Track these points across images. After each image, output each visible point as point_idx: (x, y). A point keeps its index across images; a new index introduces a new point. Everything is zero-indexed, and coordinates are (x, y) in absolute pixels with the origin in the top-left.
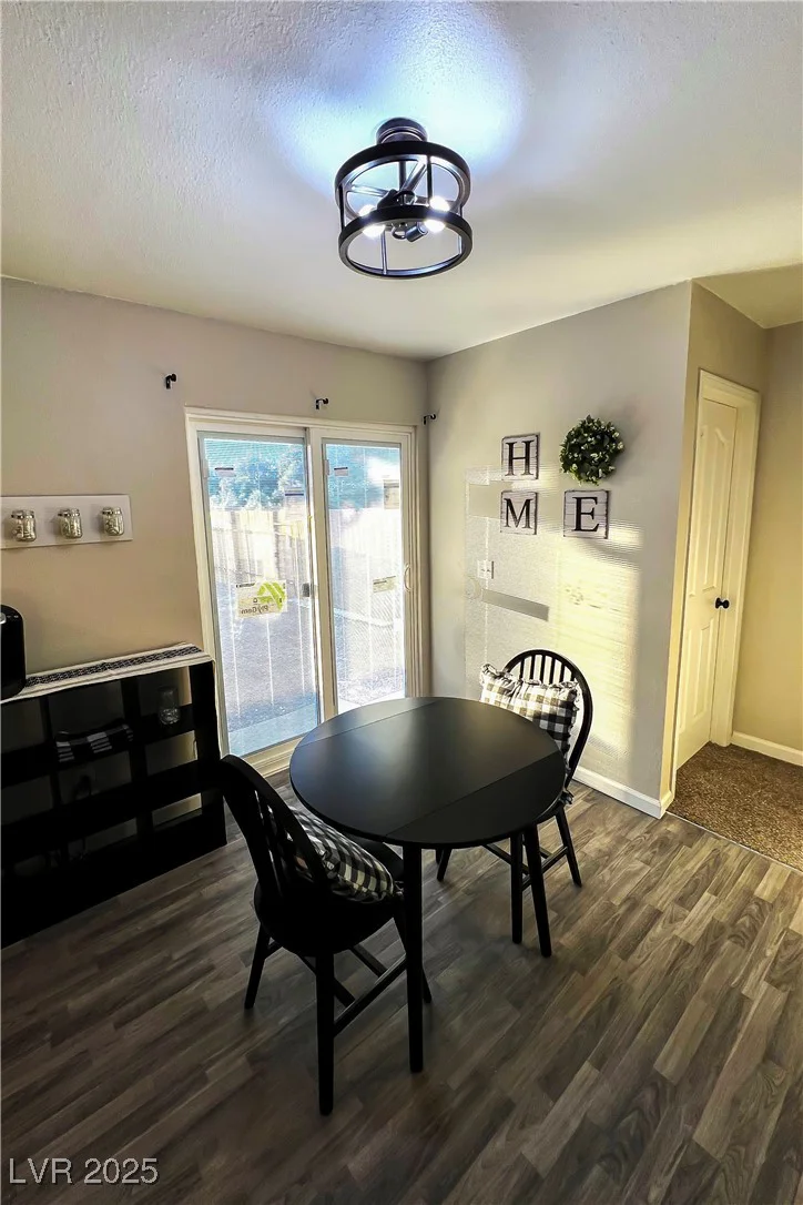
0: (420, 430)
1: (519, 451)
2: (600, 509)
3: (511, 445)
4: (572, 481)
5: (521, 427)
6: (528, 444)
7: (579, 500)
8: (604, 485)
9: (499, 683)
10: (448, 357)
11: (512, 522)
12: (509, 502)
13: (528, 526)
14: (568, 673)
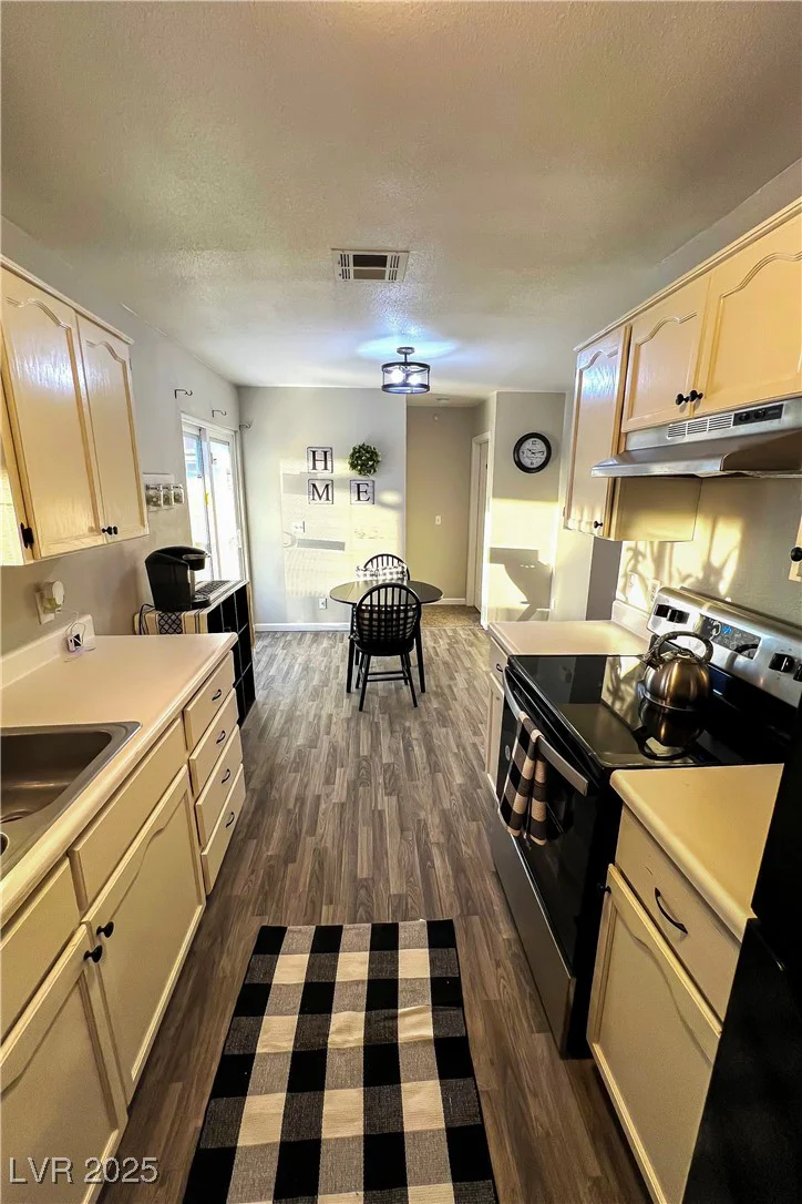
0: (238, 434)
1: (319, 456)
2: (370, 490)
3: (314, 452)
4: (354, 474)
5: (319, 442)
6: (325, 453)
7: (358, 485)
8: (372, 478)
9: (368, 573)
10: (257, 388)
11: (316, 497)
12: (314, 486)
13: (328, 499)
14: (396, 561)
